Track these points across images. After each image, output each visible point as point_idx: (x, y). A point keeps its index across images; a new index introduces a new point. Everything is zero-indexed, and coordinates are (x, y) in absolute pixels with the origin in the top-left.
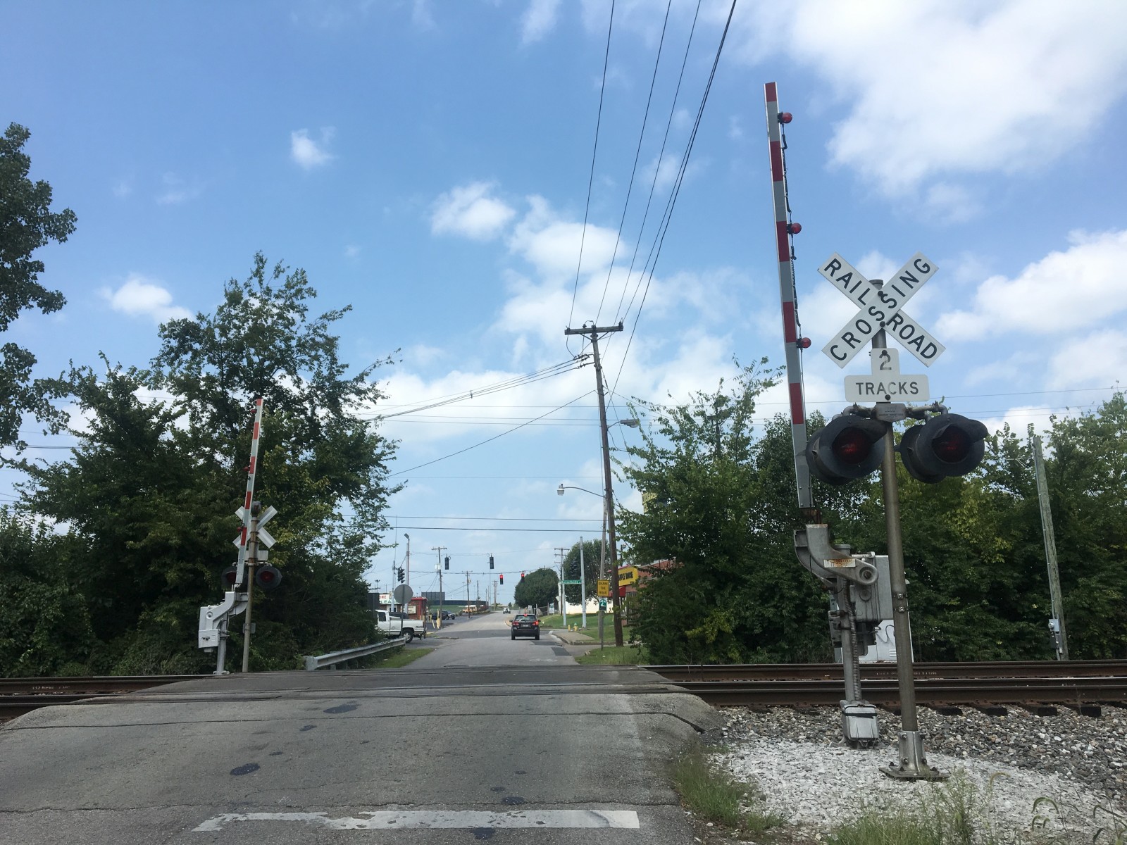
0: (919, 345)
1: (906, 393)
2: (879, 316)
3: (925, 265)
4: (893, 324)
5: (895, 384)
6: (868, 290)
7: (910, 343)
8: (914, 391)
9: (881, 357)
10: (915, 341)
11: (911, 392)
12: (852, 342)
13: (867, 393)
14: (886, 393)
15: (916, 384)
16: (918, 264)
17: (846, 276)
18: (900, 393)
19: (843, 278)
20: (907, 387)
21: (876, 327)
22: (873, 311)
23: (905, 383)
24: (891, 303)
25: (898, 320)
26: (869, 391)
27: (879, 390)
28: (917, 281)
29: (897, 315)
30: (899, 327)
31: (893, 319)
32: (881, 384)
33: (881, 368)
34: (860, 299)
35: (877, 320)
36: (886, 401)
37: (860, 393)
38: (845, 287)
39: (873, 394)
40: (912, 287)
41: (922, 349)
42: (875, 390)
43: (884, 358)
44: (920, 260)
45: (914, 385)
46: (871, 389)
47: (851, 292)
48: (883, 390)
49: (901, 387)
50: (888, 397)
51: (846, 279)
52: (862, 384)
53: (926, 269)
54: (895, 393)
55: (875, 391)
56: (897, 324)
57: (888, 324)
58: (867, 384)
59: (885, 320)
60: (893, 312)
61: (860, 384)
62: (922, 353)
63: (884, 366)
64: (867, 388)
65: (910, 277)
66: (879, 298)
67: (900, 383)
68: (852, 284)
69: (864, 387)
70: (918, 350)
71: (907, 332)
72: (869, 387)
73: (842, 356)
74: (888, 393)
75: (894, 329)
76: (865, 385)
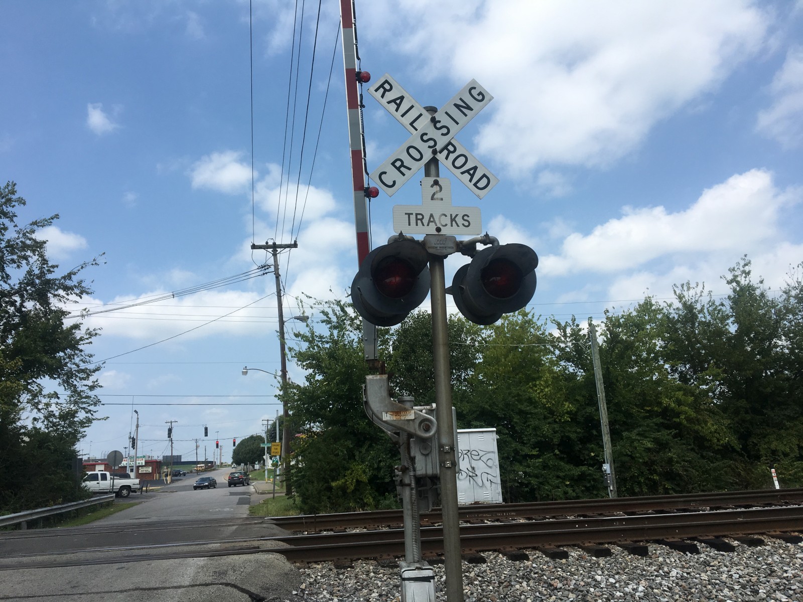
0: (472, 176)
1: (458, 226)
2: (431, 143)
3: (480, 94)
4: (445, 152)
5: (446, 216)
6: (421, 115)
7: (462, 173)
8: (466, 224)
9: (432, 186)
10: (468, 171)
11: (463, 224)
12: (402, 169)
13: (417, 225)
14: (436, 225)
15: (468, 216)
16: (473, 92)
17: (397, 99)
18: (452, 226)
19: (394, 101)
20: (459, 220)
21: (428, 155)
22: (425, 138)
23: (457, 215)
24: (444, 131)
25: (451, 148)
26: (419, 222)
27: (429, 221)
28: (472, 109)
29: (450, 143)
30: (452, 157)
31: (446, 148)
32: (431, 216)
33: (432, 198)
34: (411, 124)
35: (429, 147)
36: (437, 233)
37: (409, 225)
38: (397, 110)
39: (423, 225)
40: (466, 115)
41: (475, 180)
42: (425, 221)
43: (436, 188)
44: (475, 88)
45: (466, 218)
46: (421, 220)
47: (403, 116)
48: (434, 221)
49: (453, 220)
50: (438, 230)
51: (398, 102)
52: (412, 214)
53: (480, 98)
54: (446, 225)
55: (426, 224)
56: (449, 152)
57: (441, 152)
58: (417, 214)
59: (438, 148)
60: (445, 140)
61: (409, 215)
62: (475, 185)
63: (435, 197)
64: (417, 219)
65: (464, 105)
66: (432, 125)
67: (451, 215)
68: (404, 107)
69: (413, 218)
70: (470, 181)
71: (459, 162)
72: (419, 218)
73: (391, 183)
74: (439, 225)
75: (447, 158)
76: (414, 215)
